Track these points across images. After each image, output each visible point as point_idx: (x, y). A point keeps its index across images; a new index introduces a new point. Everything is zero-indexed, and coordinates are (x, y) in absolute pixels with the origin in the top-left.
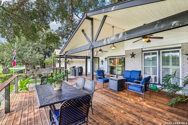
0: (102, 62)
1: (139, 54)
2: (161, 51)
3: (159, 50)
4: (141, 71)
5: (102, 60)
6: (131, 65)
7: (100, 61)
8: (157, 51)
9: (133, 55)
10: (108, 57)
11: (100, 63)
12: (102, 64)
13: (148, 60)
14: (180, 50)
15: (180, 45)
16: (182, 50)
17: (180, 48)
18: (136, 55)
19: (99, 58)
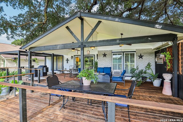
0: (67, 60)
1: (109, 54)
2: (124, 53)
3: (123, 52)
4: (111, 67)
5: (67, 59)
6: (103, 63)
7: (65, 59)
8: (122, 53)
9: (105, 55)
10: (74, 56)
11: (65, 62)
12: (67, 63)
13: (116, 59)
14: (135, 53)
15: (135, 50)
16: (136, 53)
17: (135, 52)
18: (108, 55)
19: (63, 56)
